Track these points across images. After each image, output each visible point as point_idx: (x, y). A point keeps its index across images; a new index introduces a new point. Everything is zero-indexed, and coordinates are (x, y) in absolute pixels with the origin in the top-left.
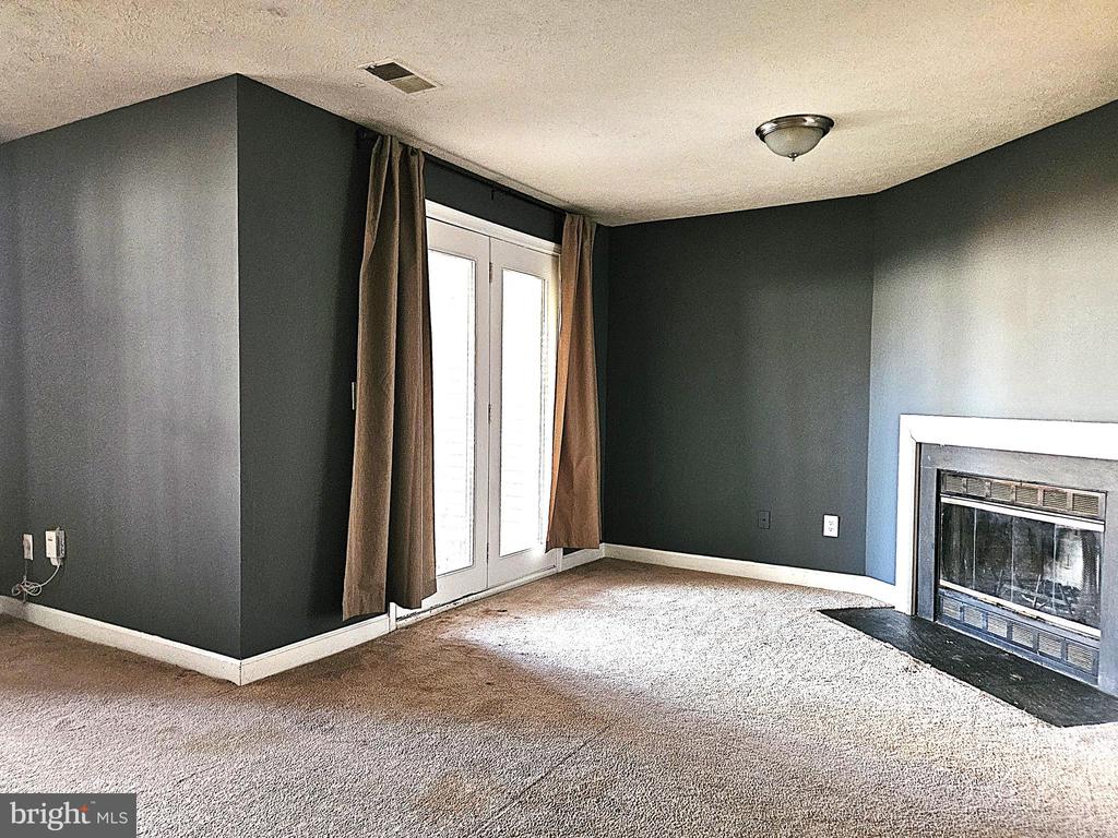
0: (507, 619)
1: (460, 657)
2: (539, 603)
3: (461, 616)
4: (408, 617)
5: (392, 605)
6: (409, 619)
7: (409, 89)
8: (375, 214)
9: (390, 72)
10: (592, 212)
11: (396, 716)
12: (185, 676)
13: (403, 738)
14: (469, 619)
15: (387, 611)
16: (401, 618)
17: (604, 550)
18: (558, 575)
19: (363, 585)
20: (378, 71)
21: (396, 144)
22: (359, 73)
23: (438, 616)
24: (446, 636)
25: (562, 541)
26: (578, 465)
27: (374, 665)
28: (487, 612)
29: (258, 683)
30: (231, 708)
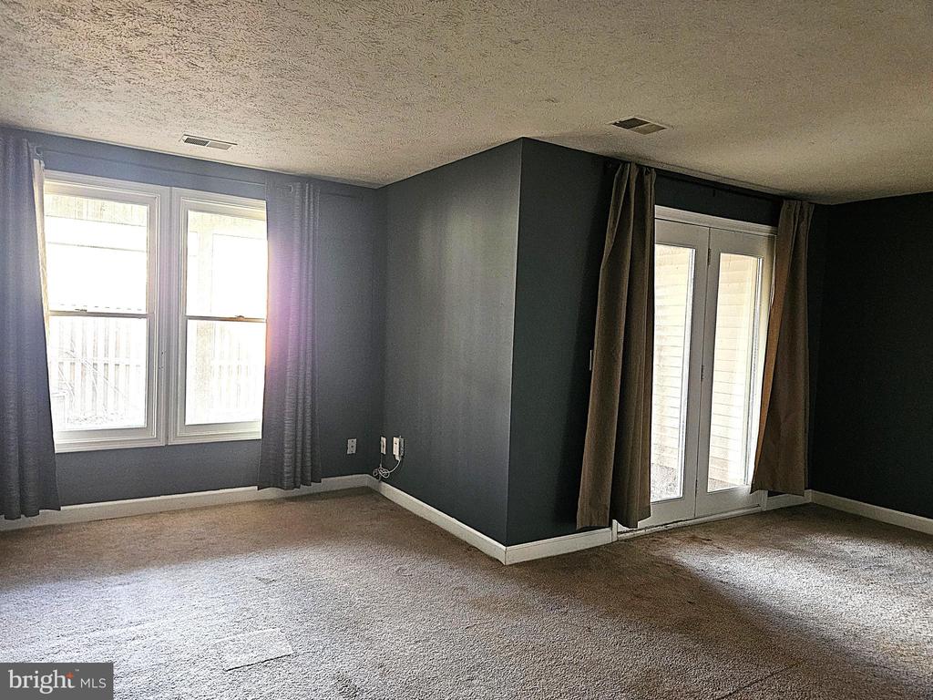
0: (710, 548)
1: (669, 575)
2: (741, 537)
3: (670, 538)
4: (627, 532)
5: (615, 521)
6: (628, 534)
7: (645, 132)
8: (614, 223)
9: (630, 124)
10: (807, 195)
11: (613, 614)
12: (471, 550)
13: (618, 633)
14: (677, 542)
15: (610, 525)
16: (621, 533)
17: (810, 496)
18: (762, 514)
19: (593, 503)
20: (622, 124)
21: (634, 167)
22: (608, 127)
23: (651, 535)
24: (656, 554)
25: (767, 485)
26: (785, 421)
27: (599, 568)
28: (694, 538)
29: (517, 565)
30: (499, 582)
